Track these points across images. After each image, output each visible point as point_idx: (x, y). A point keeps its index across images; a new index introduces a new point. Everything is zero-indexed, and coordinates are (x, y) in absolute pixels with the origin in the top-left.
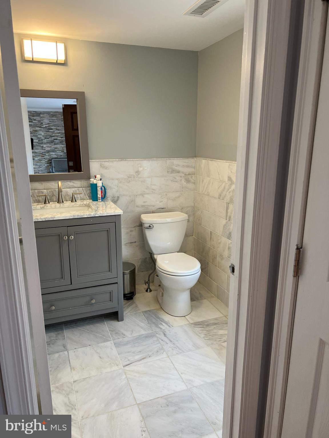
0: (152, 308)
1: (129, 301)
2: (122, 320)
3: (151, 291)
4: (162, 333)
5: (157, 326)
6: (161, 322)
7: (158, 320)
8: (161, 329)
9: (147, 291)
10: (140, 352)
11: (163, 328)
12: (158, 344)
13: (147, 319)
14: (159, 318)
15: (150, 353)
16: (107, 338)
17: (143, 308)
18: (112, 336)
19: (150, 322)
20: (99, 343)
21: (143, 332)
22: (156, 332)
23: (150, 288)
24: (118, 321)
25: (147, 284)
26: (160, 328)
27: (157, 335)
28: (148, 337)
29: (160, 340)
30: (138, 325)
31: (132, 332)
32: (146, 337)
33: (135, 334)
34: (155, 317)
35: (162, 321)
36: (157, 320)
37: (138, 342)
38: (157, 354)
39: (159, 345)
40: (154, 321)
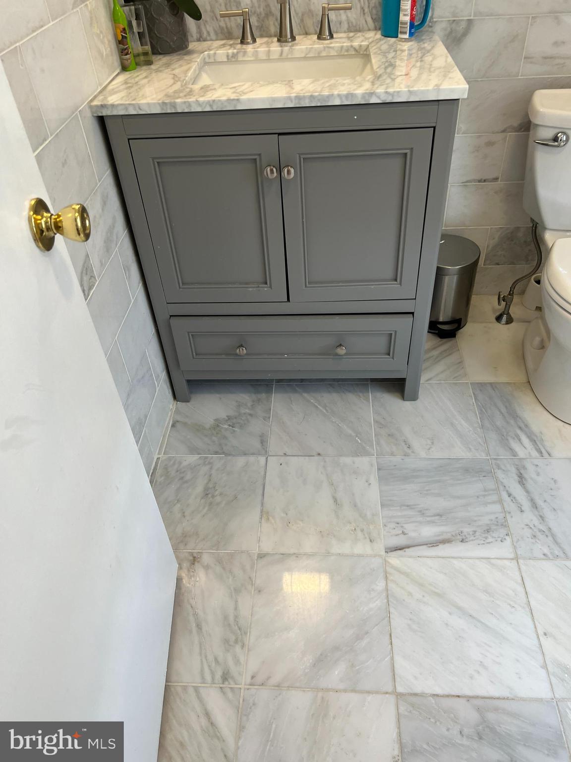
0: (503, 379)
1: (445, 340)
2: (414, 398)
3: (510, 321)
4: (513, 470)
5: (504, 441)
6: (519, 432)
7: (512, 422)
8: (515, 454)
9: (499, 319)
10: (440, 515)
11: (521, 453)
12: (494, 502)
13: (481, 413)
14: (515, 416)
15: (467, 530)
16: (365, 445)
17: (478, 373)
18: (378, 443)
19: (487, 424)
20: (341, 456)
21: (460, 452)
22: (498, 462)
23: (508, 314)
24: (403, 398)
25: (503, 303)
26: (511, 449)
27: (500, 474)
28: (472, 470)
29: (504, 495)
30: (452, 424)
31: (433, 443)
32: (467, 470)
33: (437, 453)
34: (504, 410)
35: (520, 428)
36: (508, 423)
37: (439, 481)
38: (486, 538)
39: (497, 508)
40: (499, 422)
